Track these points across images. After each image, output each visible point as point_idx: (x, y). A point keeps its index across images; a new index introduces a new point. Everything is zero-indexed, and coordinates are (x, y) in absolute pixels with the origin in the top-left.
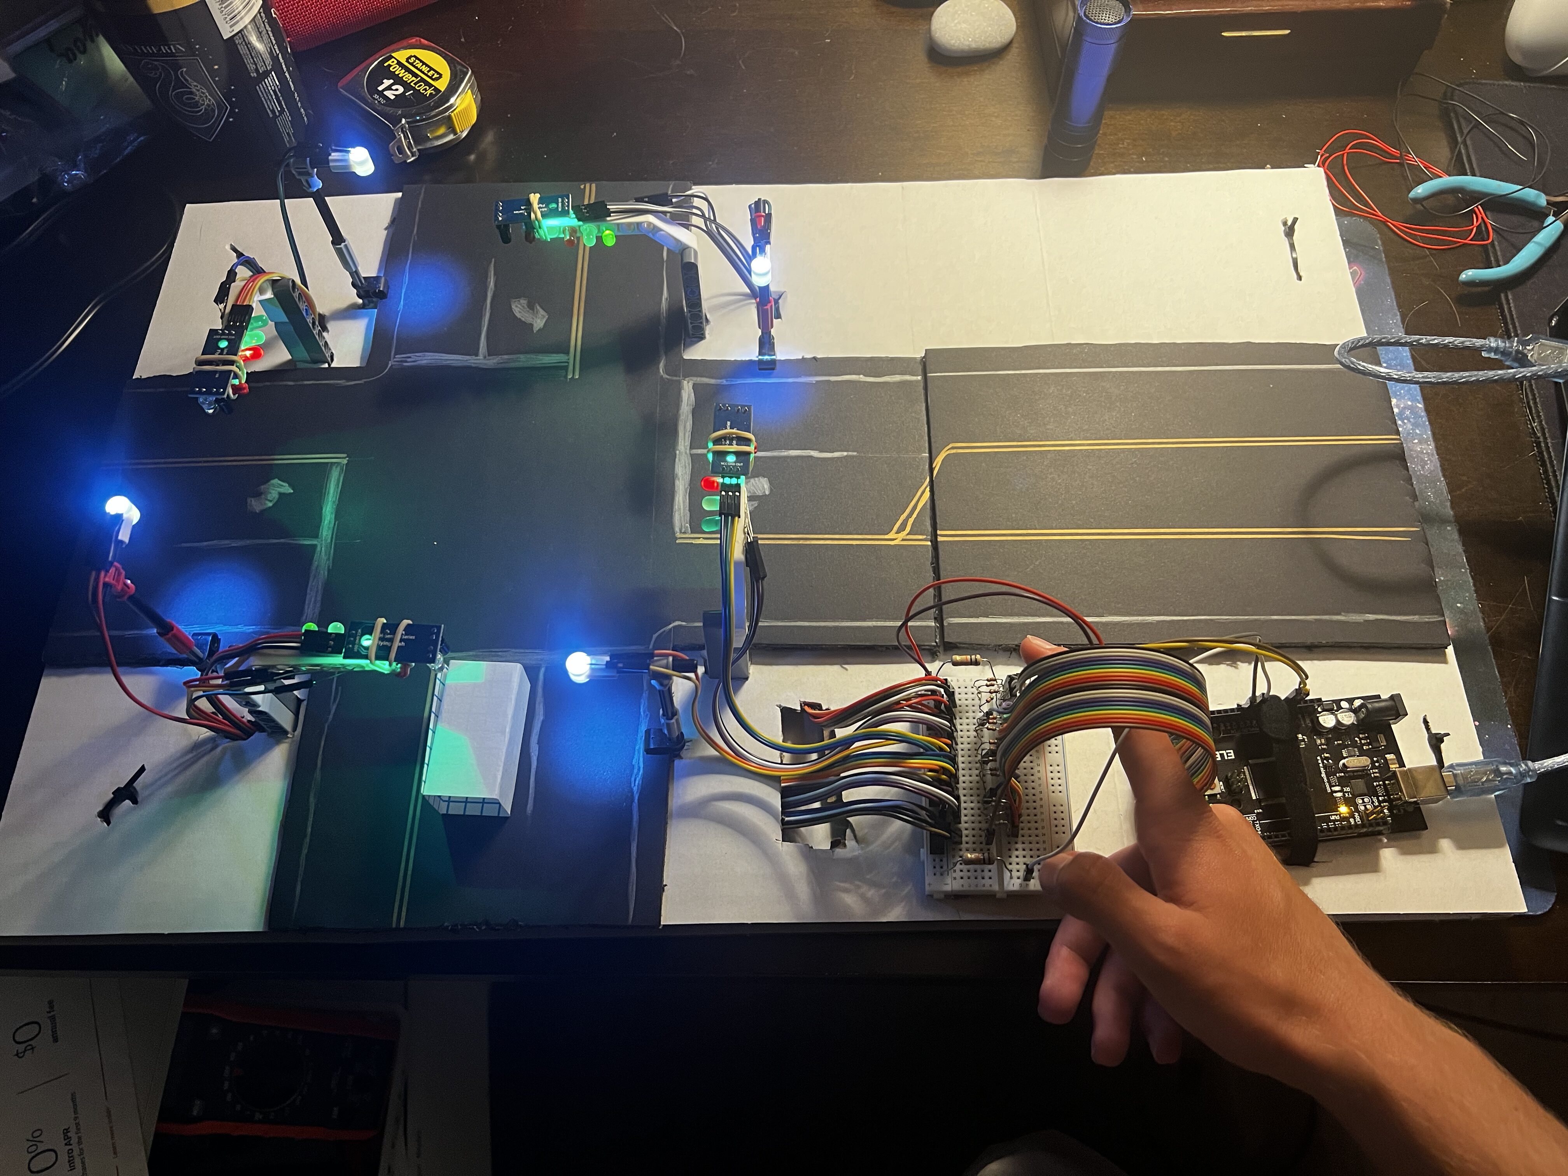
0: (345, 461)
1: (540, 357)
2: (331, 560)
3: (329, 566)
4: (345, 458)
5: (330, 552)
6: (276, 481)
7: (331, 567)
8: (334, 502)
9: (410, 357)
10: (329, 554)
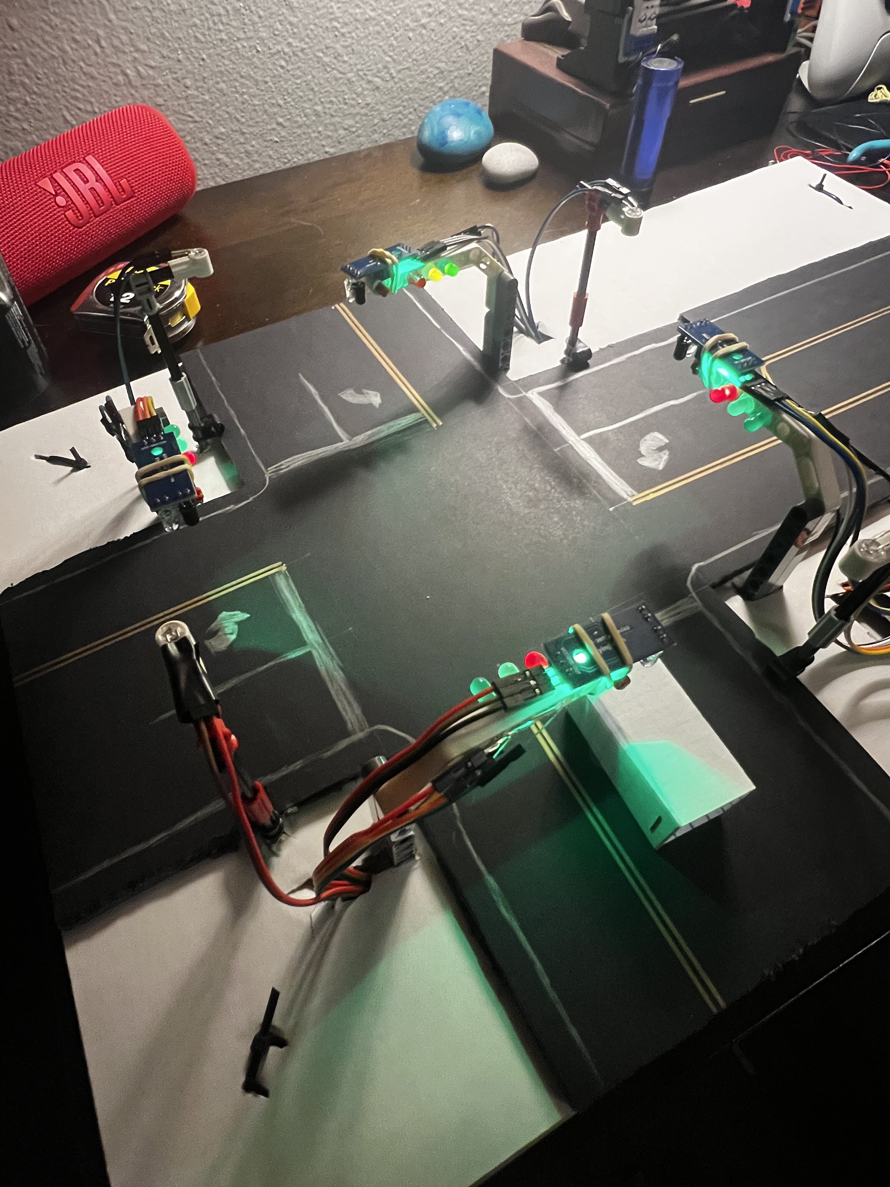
0: (284, 568)
1: (398, 421)
2: (336, 658)
3: (339, 665)
4: (282, 565)
5: (329, 652)
6: (224, 614)
7: (341, 664)
8: (300, 606)
9: (282, 465)
10: (331, 654)
